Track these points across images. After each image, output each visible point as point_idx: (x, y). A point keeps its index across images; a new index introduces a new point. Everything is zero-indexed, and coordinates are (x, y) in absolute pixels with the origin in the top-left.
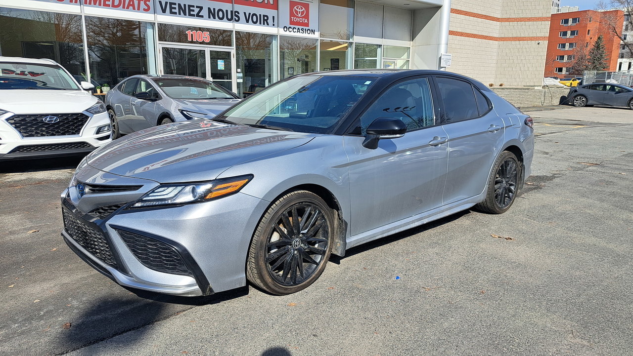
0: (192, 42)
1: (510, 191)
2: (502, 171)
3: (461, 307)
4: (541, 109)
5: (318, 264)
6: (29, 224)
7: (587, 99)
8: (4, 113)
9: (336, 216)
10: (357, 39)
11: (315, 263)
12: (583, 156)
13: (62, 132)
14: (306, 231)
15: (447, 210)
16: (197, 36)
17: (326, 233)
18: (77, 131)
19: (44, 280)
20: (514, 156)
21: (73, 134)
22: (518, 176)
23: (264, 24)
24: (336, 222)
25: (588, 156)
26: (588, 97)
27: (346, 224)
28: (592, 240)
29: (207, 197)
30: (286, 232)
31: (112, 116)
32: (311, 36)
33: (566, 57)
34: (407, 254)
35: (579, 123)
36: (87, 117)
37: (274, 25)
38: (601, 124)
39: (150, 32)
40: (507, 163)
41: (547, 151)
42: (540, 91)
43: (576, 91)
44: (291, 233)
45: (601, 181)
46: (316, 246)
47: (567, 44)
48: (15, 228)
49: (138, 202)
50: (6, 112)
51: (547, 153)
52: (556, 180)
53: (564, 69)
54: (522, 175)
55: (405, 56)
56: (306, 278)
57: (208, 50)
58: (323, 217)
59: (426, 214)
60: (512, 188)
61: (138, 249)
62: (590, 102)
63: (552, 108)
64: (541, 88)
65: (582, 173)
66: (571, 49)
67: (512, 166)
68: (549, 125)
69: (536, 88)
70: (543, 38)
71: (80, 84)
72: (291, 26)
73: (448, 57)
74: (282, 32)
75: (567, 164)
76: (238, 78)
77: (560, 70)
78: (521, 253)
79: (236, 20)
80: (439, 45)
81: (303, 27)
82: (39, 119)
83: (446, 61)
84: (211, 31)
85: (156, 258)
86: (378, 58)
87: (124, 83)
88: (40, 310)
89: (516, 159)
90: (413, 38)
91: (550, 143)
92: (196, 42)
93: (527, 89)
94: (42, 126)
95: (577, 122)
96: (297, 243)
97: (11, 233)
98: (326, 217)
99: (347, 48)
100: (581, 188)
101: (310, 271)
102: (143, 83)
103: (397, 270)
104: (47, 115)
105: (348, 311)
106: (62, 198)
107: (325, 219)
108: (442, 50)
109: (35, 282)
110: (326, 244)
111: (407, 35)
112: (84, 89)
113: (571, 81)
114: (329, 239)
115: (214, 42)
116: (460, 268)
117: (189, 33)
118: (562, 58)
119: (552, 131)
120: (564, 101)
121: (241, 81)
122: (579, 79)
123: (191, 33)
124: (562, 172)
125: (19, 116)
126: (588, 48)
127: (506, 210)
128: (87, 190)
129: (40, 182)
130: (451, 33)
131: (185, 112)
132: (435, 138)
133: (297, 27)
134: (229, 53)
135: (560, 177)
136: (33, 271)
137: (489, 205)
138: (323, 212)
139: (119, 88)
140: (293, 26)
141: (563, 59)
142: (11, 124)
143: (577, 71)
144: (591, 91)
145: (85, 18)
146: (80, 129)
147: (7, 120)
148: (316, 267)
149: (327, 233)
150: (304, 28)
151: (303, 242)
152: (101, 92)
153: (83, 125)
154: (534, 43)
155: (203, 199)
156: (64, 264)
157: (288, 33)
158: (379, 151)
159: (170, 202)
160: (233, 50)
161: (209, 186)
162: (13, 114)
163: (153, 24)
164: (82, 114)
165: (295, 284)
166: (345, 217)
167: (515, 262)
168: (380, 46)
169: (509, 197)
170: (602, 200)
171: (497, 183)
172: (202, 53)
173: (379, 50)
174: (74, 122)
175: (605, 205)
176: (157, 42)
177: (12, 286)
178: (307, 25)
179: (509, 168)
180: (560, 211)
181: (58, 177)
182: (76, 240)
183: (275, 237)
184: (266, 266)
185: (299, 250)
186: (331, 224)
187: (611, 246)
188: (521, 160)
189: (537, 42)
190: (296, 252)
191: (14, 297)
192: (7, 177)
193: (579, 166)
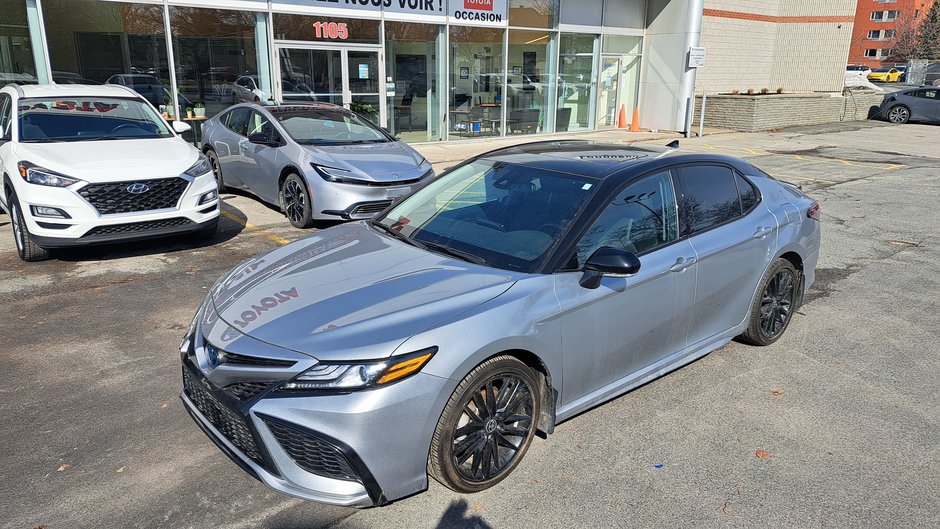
0: (322, 39)
1: (783, 312)
2: (772, 287)
3: (707, 518)
4: (840, 128)
5: (517, 450)
6: (125, 360)
7: (910, 112)
8: (74, 183)
9: (543, 381)
10: (563, 28)
11: (514, 447)
12: (895, 228)
13: (153, 205)
14: (504, 409)
15: (693, 352)
16: (330, 30)
17: (529, 408)
18: (172, 202)
19: (161, 460)
20: (790, 264)
21: (168, 206)
22: (795, 291)
23: (426, 9)
24: (542, 390)
25: (902, 228)
26: (912, 108)
27: (556, 393)
28: (893, 397)
29: (380, 382)
30: (477, 413)
31: (213, 160)
32: (496, 24)
33: (882, 33)
34: (636, 420)
35: (894, 159)
36: (186, 182)
37: (440, 10)
38: (928, 160)
39: (261, 26)
40: (779, 276)
41: (841, 217)
42: (838, 99)
43: (893, 99)
44: (484, 414)
45: (919, 281)
46: (516, 425)
47: (886, 13)
48: (106, 366)
49: (291, 382)
50: (77, 180)
51: (841, 222)
52: (852, 278)
53: (879, 53)
54: (801, 289)
55: (635, 50)
56: (503, 469)
57: (344, 49)
58: (526, 388)
59: (663, 362)
60: (786, 308)
61: (292, 446)
62: (914, 117)
63: (854, 125)
64: (839, 95)
65: (890, 264)
66: (892, 20)
67: (787, 278)
68: (847, 163)
69: (833, 95)
70: (847, 19)
71: (172, 126)
72: (466, 10)
73: (700, 53)
74: (453, 21)
75: (868, 243)
76: (388, 90)
77: (873, 53)
78: (793, 420)
79: (385, 5)
80: (686, 34)
81: (484, 11)
82: (122, 189)
83: (698, 59)
84: (350, 22)
85: (315, 458)
86: (595, 54)
87: (229, 112)
88: (163, 512)
89: (793, 268)
90: (647, 24)
91: (847, 201)
92: (330, 40)
93: (819, 96)
94: (126, 198)
95: (891, 156)
96: (492, 425)
97: (104, 374)
98: (530, 388)
99: (549, 40)
100: (887, 295)
101: (508, 459)
102: (257, 116)
103: (623, 449)
104: (132, 183)
105: (558, 522)
106: (182, 354)
107: (529, 392)
108: (692, 42)
109: (149, 464)
110: (530, 422)
111: (639, 19)
112: (178, 133)
113: (888, 73)
114: (534, 415)
115: (353, 38)
116: (708, 447)
117: (317, 25)
118: (876, 33)
119: (852, 175)
120: (875, 114)
121: (393, 94)
122: (901, 69)
123: (321, 25)
124: (861, 261)
125: (94, 185)
126: (919, 20)
127: (775, 340)
128: (220, 356)
129: (126, 280)
130: (706, 12)
131: (320, 168)
132: (679, 260)
133: (475, 11)
134: (375, 55)
135: (858, 270)
136: (143, 444)
137: (752, 335)
138: (526, 382)
139: (222, 119)
140: (468, 11)
141: (878, 36)
142: (84, 197)
143: (899, 56)
144: (917, 99)
145: (170, 10)
146: (177, 200)
147: (79, 191)
148: (516, 454)
149: (531, 408)
150: (486, 12)
151: (498, 422)
152: (193, 115)
153: (180, 193)
154: (833, 26)
155: (374, 384)
156: (181, 432)
157: (461, 22)
158: (602, 290)
159: (331, 385)
160: (380, 49)
161: (382, 366)
162: (86, 184)
163: (266, 14)
164: (179, 179)
165: (488, 478)
166: (555, 384)
167: (783, 437)
168: (598, 35)
169: (781, 321)
170: (914, 320)
171: (764, 304)
172: (337, 54)
173: (596, 42)
174: (167, 191)
175: (919, 329)
176: (272, 40)
177: (121, 470)
178: (490, 7)
179: (781, 282)
180: (852, 341)
181: (150, 269)
182: (203, 413)
183: (464, 421)
184: (452, 460)
185: (495, 434)
186: (536, 397)
187: (919, 409)
188: (801, 269)
189: (837, 24)
190: (490, 437)
191: (127, 490)
192: (79, 270)
193: (887, 248)
